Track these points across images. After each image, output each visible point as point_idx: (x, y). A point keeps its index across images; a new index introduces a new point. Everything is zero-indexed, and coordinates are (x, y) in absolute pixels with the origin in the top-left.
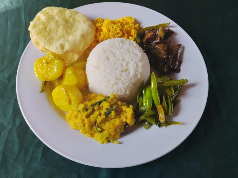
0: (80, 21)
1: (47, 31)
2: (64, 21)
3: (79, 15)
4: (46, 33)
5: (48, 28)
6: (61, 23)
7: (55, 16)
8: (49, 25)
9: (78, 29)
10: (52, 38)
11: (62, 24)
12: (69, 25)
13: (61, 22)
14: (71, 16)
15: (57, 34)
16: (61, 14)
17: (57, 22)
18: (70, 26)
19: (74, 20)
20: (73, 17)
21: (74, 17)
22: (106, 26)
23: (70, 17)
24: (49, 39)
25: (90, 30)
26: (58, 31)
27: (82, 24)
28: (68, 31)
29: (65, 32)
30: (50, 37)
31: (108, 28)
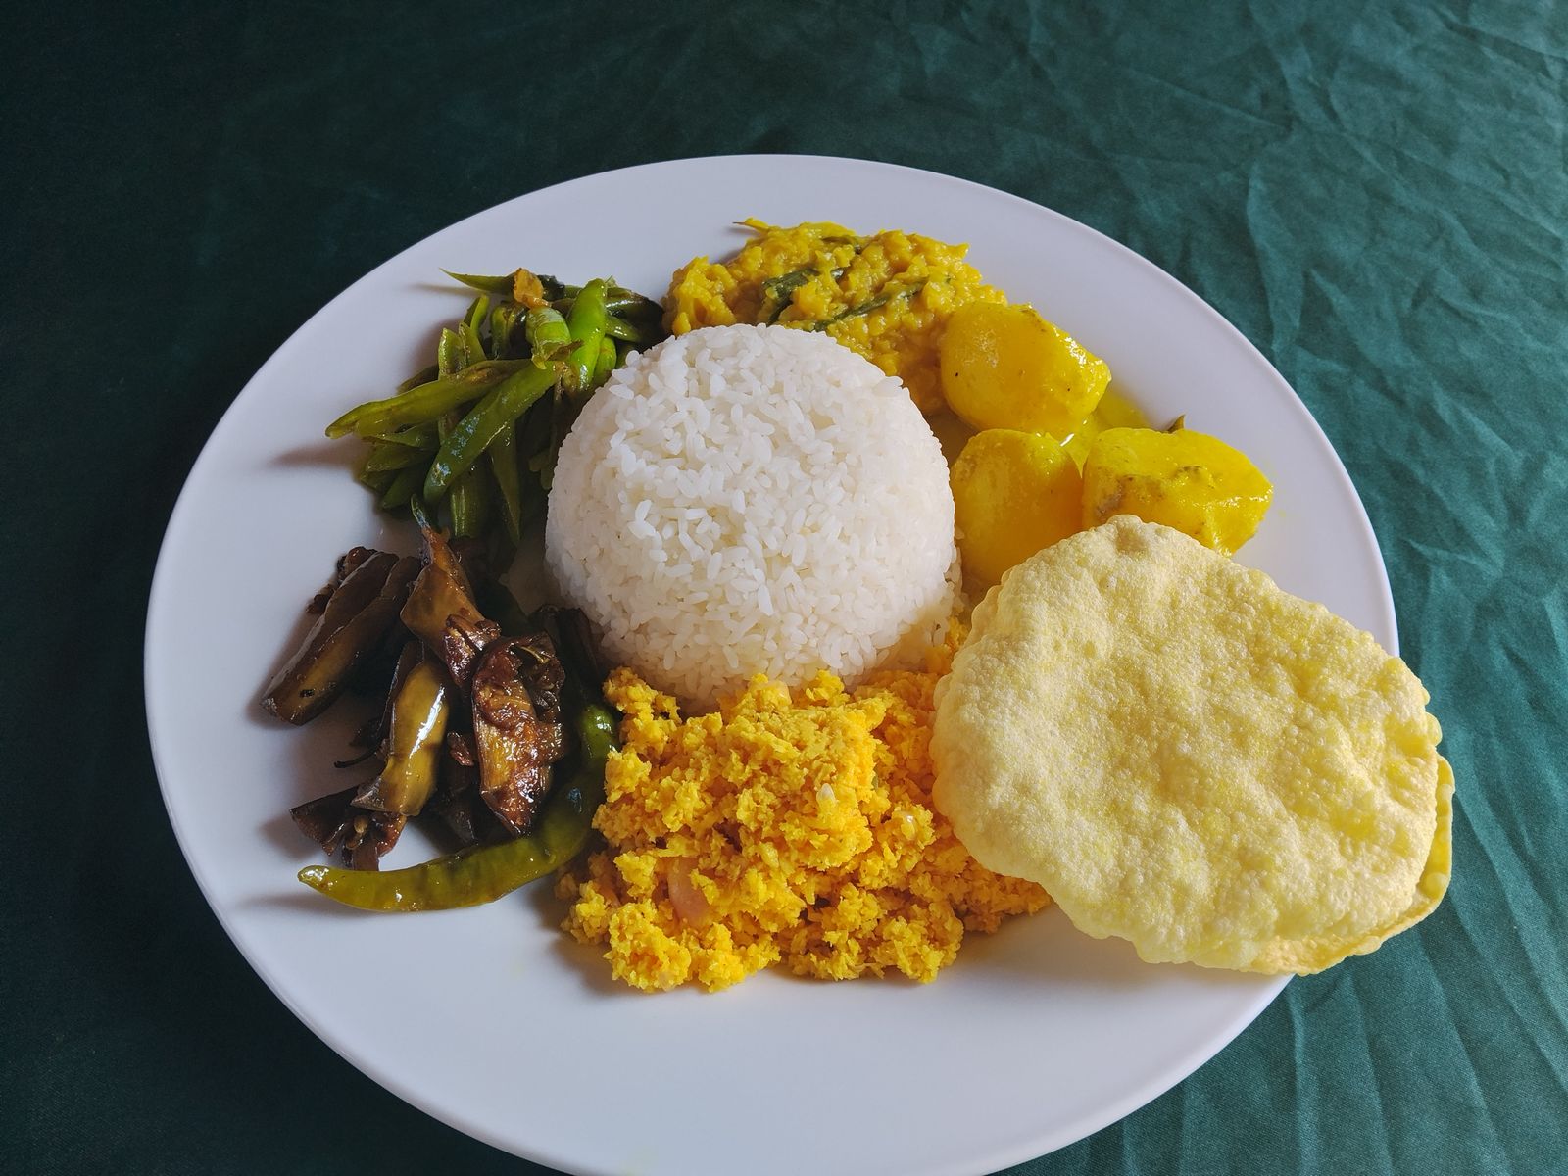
0: (1071, 807)
1: (1281, 661)
2: (1188, 761)
3: (1095, 876)
4: (1281, 646)
5: (1286, 688)
6: (1208, 737)
7: (1278, 816)
8: (1290, 710)
9: (1065, 723)
10: (1222, 625)
11: (1194, 732)
12: (1144, 750)
13: (1210, 749)
14: (1154, 838)
15: (1206, 655)
16: (1235, 843)
17: (1240, 736)
18: (1129, 741)
19: (1118, 812)
20: (1135, 842)
21: (1126, 842)
22: (851, 742)
23: (1158, 834)
24: (1246, 613)
25: (969, 714)
26: (1203, 684)
27: (1043, 772)
28: (1131, 693)
29: (1154, 677)
30: (1242, 627)
31: (831, 734)
